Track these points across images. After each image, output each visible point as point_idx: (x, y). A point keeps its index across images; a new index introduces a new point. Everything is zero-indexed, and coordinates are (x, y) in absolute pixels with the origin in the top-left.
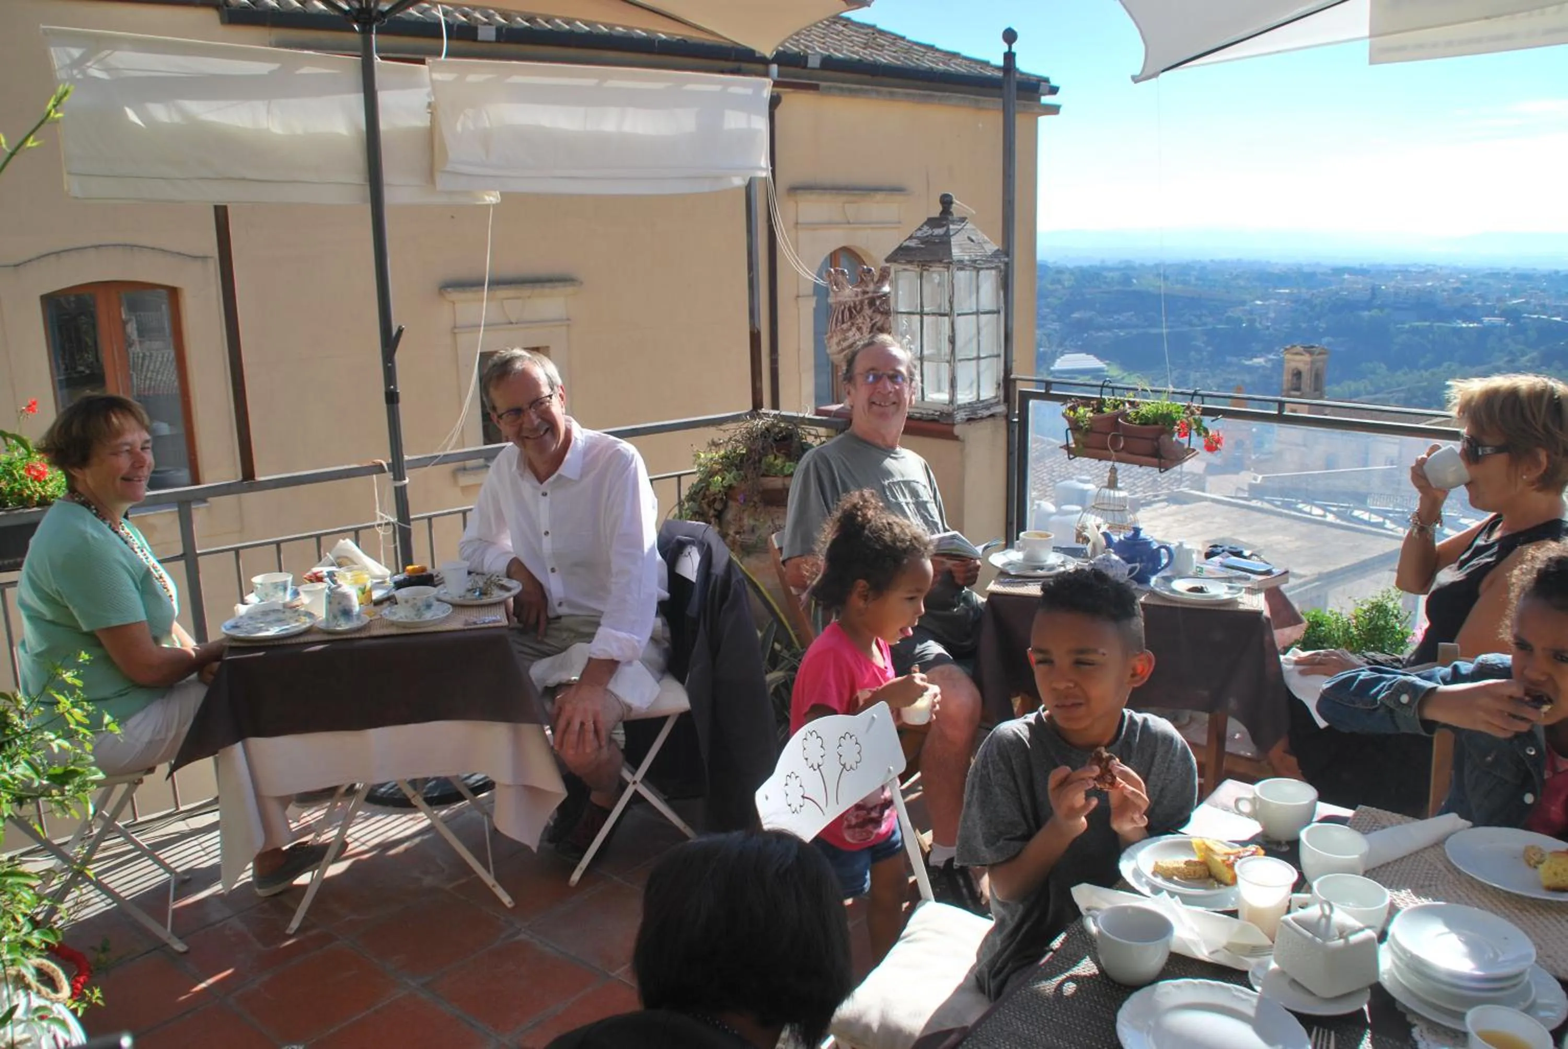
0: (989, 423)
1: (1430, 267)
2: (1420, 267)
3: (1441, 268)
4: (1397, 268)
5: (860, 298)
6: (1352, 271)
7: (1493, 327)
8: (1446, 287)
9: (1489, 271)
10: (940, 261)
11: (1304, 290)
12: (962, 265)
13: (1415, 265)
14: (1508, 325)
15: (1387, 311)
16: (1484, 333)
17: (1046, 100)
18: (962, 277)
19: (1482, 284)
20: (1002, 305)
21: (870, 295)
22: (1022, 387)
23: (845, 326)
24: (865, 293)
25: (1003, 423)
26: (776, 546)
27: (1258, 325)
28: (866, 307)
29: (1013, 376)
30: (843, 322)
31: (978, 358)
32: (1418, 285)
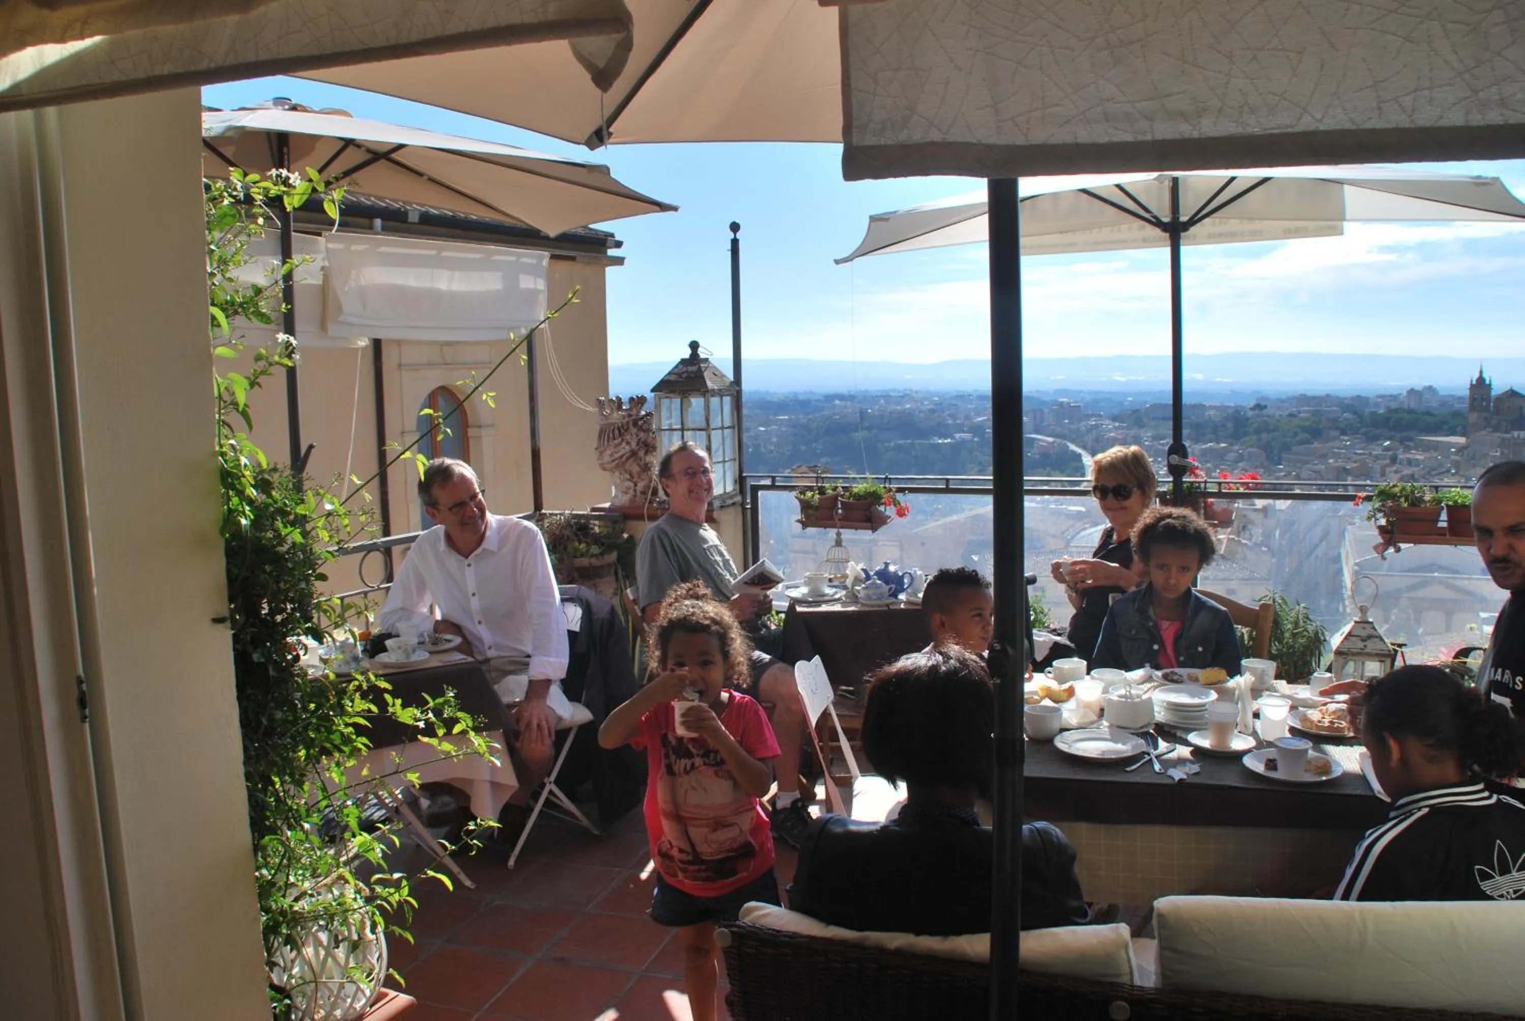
0: (731, 510)
1: (908, 392)
2: (899, 391)
3: (917, 392)
4: (879, 394)
5: (626, 419)
6: (842, 397)
7: (963, 441)
8: (923, 408)
9: (956, 394)
10: (699, 391)
11: (801, 416)
12: (714, 393)
13: (894, 390)
14: (976, 439)
15: (874, 431)
16: (957, 447)
17: (612, 252)
18: (715, 401)
19: (950, 405)
20: (736, 422)
21: (634, 417)
22: (751, 482)
23: (616, 442)
24: (630, 416)
25: (740, 509)
26: (631, 597)
27: (763, 450)
28: (631, 426)
29: (744, 475)
30: (614, 439)
31: (724, 462)
32: (899, 408)
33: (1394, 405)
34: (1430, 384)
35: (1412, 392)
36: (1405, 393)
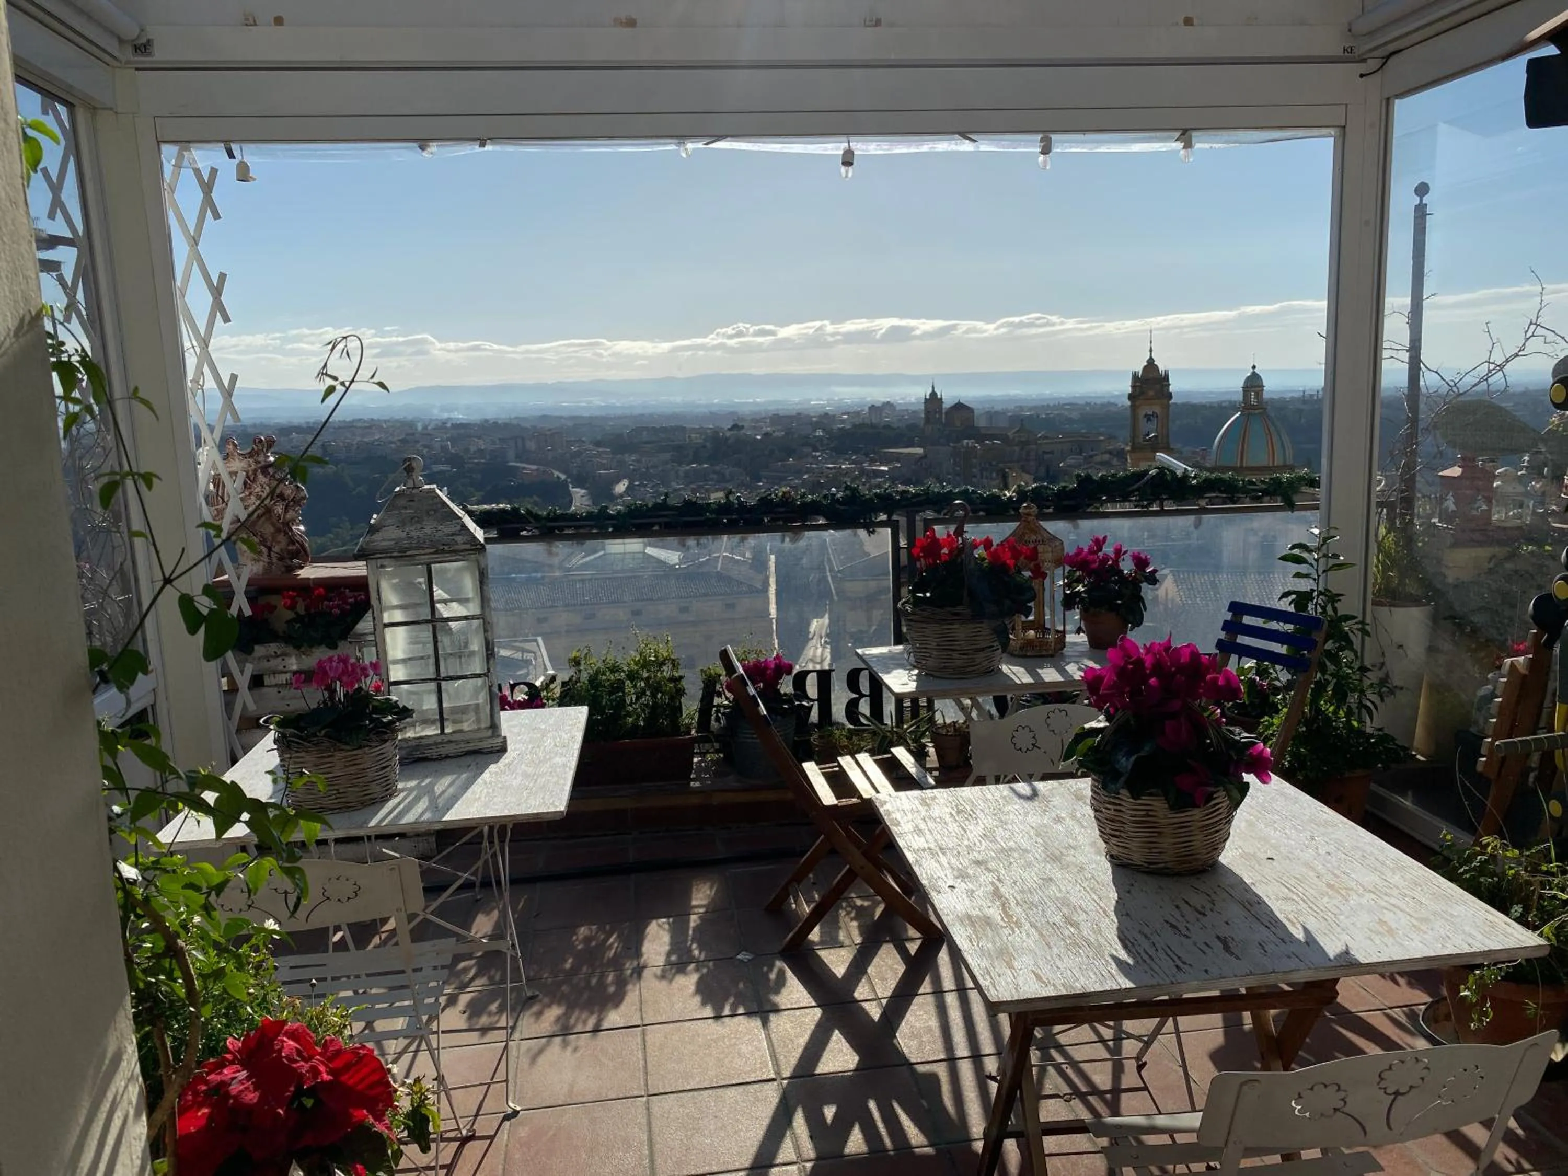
5: (253, 467)
21: (262, 464)
24: (257, 462)
28: (259, 475)
33: (858, 421)
34: (888, 400)
35: (873, 408)
36: (866, 409)
